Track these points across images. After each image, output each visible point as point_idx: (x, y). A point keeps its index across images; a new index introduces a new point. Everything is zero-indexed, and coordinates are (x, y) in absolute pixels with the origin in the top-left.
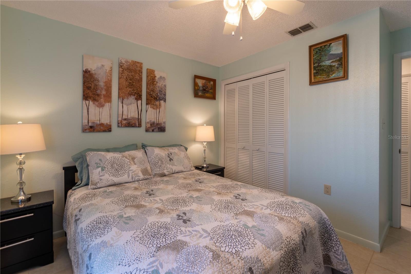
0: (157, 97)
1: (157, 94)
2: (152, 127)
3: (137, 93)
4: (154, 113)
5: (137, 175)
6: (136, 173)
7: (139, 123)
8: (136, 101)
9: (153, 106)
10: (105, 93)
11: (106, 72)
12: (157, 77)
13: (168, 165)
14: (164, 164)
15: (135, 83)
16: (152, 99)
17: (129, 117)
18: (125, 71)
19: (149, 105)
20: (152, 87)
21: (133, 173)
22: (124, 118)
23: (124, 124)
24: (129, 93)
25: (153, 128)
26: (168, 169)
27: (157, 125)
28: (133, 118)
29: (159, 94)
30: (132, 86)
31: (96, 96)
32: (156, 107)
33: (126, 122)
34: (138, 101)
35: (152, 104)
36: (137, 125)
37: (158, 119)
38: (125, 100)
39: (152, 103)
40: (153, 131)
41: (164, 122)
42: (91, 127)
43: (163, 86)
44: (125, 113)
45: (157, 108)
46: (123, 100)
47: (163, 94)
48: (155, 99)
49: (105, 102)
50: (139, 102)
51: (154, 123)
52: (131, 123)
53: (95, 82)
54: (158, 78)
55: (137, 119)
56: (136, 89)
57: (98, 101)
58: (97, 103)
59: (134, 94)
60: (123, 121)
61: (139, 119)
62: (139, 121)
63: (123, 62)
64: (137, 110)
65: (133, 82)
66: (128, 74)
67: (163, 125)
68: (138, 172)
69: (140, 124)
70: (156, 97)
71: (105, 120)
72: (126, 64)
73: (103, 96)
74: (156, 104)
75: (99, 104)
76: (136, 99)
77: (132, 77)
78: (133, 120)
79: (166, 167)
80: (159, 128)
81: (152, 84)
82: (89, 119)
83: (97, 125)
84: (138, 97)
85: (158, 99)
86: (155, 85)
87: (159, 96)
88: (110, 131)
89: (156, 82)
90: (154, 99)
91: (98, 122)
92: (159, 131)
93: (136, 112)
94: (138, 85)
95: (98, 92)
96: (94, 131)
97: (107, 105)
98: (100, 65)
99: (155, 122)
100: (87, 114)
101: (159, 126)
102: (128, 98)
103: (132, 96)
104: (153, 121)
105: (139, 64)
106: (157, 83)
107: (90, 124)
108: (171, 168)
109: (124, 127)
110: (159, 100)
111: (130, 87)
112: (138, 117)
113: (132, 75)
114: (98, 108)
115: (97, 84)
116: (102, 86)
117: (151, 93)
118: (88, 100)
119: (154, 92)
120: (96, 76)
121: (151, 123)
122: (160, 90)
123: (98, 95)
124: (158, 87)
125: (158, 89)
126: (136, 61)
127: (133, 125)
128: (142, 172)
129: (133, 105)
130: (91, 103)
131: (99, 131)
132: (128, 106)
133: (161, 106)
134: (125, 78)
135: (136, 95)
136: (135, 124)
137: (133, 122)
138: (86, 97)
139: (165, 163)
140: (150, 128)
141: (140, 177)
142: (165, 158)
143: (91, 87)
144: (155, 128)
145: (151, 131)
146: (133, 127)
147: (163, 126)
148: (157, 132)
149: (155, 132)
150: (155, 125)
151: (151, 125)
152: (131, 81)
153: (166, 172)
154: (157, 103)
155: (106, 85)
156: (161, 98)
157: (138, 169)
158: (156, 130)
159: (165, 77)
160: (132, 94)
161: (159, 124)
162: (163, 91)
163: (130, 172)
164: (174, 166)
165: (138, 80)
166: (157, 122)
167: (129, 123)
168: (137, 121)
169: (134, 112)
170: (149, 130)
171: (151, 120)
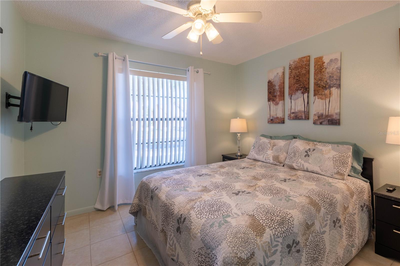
0: (326, 85)
1: (327, 82)
2: (320, 119)
3: (303, 87)
4: (322, 104)
5: (269, 159)
6: (268, 156)
7: (305, 115)
8: (302, 94)
9: (321, 96)
10: (279, 94)
11: (279, 78)
12: (325, 62)
13: (300, 160)
14: (296, 158)
15: (301, 78)
16: (320, 88)
17: (296, 110)
18: (293, 71)
19: (316, 96)
20: (319, 76)
21: (267, 156)
22: (292, 112)
23: (292, 117)
24: (296, 89)
25: (321, 121)
26: (297, 164)
27: (326, 117)
28: (300, 111)
29: (328, 81)
30: (299, 82)
31: (274, 98)
32: (325, 96)
33: (294, 115)
34: (304, 95)
35: (320, 95)
36: (304, 118)
37: (327, 110)
38: (293, 96)
39: (320, 93)
40: (321, 123)
41: (336, 113)
42: (272, 120)
43: (334, 69)
44: (293, 107)
45: (326, 98)
46: (291, 96)
47: (334, 79)
48: (324, 88)
49: (279, 101)
50: (306, 95)
51: (322, 115)
52: (298, 116)
53: (273, 87)
54: (328, 64)
55: (304, 112)
56: (302, 84)
57: (275, 101)
58: (274, 103)
59: (300, 89)
60: (291, 115)
61: (305, 112)
62: (305, 114)
63: (291, 63)
64: (304, 103)
65: (300, 78)
66: (295, 72)
67: (335, 116)
68: (271, 156)
69: (306, 117)
70: (324, 86)
71: (280, 115)
72: (294, 64)
73: (278, 97)
74: (324, 93)
75: (276, 103)
76: (302, 93)
77: (298, 73)
78: (299, 113)
79: (296, 161)
80: (329, 121)
81: (319, 73)
82: (271, 114)
83: (275, 118)
84: (305, 91)
85: (327, 87)
86: (324, 72)
87: (329, 83)
88: (284, 123)
89: (324, 69)
90: (322, 88)
91: (275, 116)
92: (329, 124)
93: (302, 105)
94: (304, 79)
95: (275, 94)
96: (273, 122)
97: (281, 103)
98: (276, 74)
99: (324, 114)
100: (269, 111)
101: (329, 118)
102: (295, 94)
103: (298, 91)
104: (321, 113)
105: (305, 58)
106: (326, 69)
107: (271, 118)
108: (302, 164)
109: (292, 120)
110: (329, 88)
111: (297, 83)
112: (304, 110)
113: (299, 72)
114: (275, 106)
115: (275, 88)
116: (277, 89)
117: (319, 83)
118: (270, 101)
119: (322, 80)
120: (274, 83)
121: (319, 115)
122: (330, 76)
123: (275, 96)
124: (328, 73)
125: (327, 76)
126: (302, 57)
127: (300, 118)
128: (273, 157)
129: (299, 99)
130: (271, 103)
131: (276, 123)
132: (295, 101)
133: (332, 94)
134: (293, 77)
135: (302, 89)
136: (302, 117)
137: (300, 115)
138: (269, 100)
139: (297, 156)
140: (318, 121)
141: (270, 160)
142: (300, 152)
143: (271, 92)
144: (323, 120)
145: (319, 123)
146: (300, 119)
147: (334, 118)
148: (326, 124)
149: (324, 125)
150: (324, 117)
151: (319, 117)
152: (298, 78)
153: (294, 165)
154: (327, 92)
155: (280, 87)
156: (332, 85)
157: (272, 154)
158: (325, 122)
159: (337, 58)
160: (299, 90)
161: (329, 116)
162: (335, 76)
163: (265, 154)
164: (307, 163)
165: (305, 74)
166: (327, 114)
167: (296, 116)
168: (303, 114)
169: (301, 105)
170: (317, 123)
171: (318, 112)
